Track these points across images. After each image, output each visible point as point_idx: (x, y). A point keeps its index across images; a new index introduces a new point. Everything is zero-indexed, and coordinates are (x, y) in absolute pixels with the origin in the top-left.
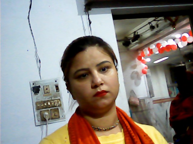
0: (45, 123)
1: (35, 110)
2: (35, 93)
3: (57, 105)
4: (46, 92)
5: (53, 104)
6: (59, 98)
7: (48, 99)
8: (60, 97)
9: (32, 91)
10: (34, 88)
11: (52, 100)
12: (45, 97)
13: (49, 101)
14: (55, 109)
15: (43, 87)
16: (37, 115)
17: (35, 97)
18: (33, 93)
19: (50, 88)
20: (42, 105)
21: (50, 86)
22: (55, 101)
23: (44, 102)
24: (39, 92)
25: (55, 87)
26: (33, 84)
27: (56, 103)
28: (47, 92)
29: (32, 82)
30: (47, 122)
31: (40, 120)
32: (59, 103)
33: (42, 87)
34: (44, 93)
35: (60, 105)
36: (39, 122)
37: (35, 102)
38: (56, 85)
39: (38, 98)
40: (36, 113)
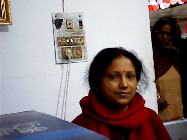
0: (66, 62)
1: (56, 46)
3: (80, 44)
5: (76, 41)
6: (82, 35)
7: (70, 35)
9: (54, 24)
10: (56, 20)
11: (75, 37)
12: (67, 33)
13: (71, 37)
14: (77, 47)
16: (58, 52)
17: (57, 31)
18: (55, 27)
19: (73, 23)
20: (64, 41)
21: (73, 21)
22: (78, 38)
23: (67, 38)
24: (62, 26)
25: (79, 22)
26: (56, 16)
27: (79, 41)
28: (69, 27)
29: (54, 14)
30: (70, 61)
31: (61, 58)
32: (83, 41)
33: (64, 21)
34: (66, 28)
35: (83, 44)
36: (60, 60)
37: (57, 38)
38: (80, 21)
39: (60, 33)
40: (57, 50)
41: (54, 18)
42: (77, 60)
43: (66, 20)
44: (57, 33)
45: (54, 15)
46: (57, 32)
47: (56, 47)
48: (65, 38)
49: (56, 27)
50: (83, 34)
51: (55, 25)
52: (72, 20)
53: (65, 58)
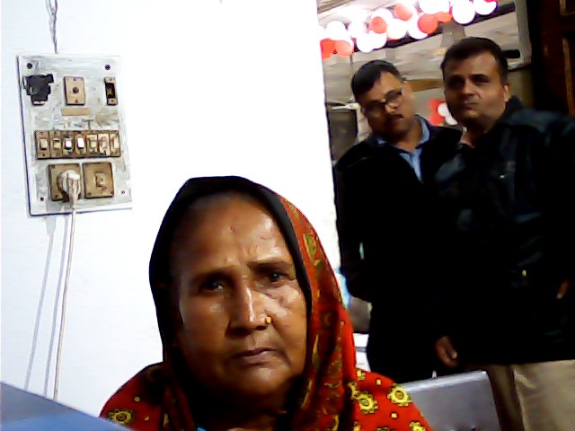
0: (63, 211)
1: (29, 158)
2: (32, 101)
3: (108, 153)
4: (70, 101)
5: (94, 145)
6: (114, 127)
7: (76, 125)
8: (119, 126)
9: (24, 91)
10: (30, 78)
11: (92, 133)
12: (66, 118)
13: (79, 132)
14: (99, 163)
15: (61, 80)
16: (38, 180)
17: (32, 112)
18: (27, 99)
19: (87, 89)
20: (58, 145)
21: (86, 81)
22: (101, 136)
23: (66, 135)
24: (49, 96)
25: (103, 86)
26: (30, 66)
27: (104, 145)
28: (73, 102)
29: (24, 57)
30: (75, 206)
31: (46, 197)
32: (116, 145)
33: (58, 80)
34: (64, 102)
35: (117, 154)
36: (44, 203)
37: (33, 133)
38: (108, 81)
39: (45, 119)
40: (33, 171)
41: (26, 72)
42: (97, 205)
43: (64, 80)
44: (33, 117)
45: (23, 64)
46: (34, 114)
47: (30, 163)
48: (59, 134)
49: (29, 97)
50: (118, 121)
51: (28, 94)
52: (82, 79)
53: (61, 196)
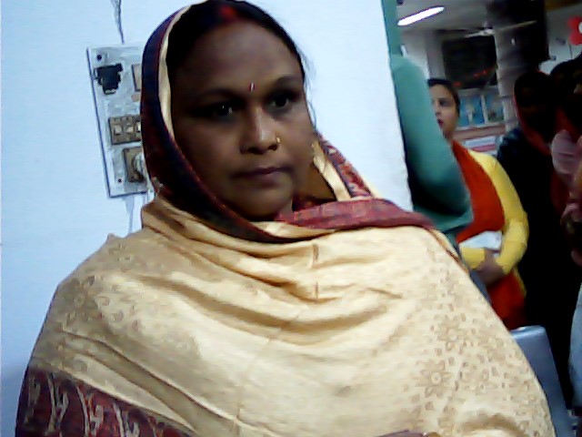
0: (140, 190)
1: (105, 144)
2: (104, 89)
9: (96, 82)
10: (100, 70)
12: (136, 104)
16: (114, 163)
17: (105, 101)
18: (99, 89)
20: (131, 130)
23: (137, 120)
24: (120, 85)
26: (99, 58)
29: (93, 50)
31: (123, 179)
33: (126, 69)
34: (133, 90)
36: (121, 185)
37: (107, 120)
39: (117, 106)
40: (109, 156)
41: (96, 64)
43: (132, 67)
44: (106, 105)
45: (93, 56)
46: (106, 103)
47: (106, 149)
48: (131, 119)
49: (101, 88)
51: (99, 82)
53: (136, 176)
